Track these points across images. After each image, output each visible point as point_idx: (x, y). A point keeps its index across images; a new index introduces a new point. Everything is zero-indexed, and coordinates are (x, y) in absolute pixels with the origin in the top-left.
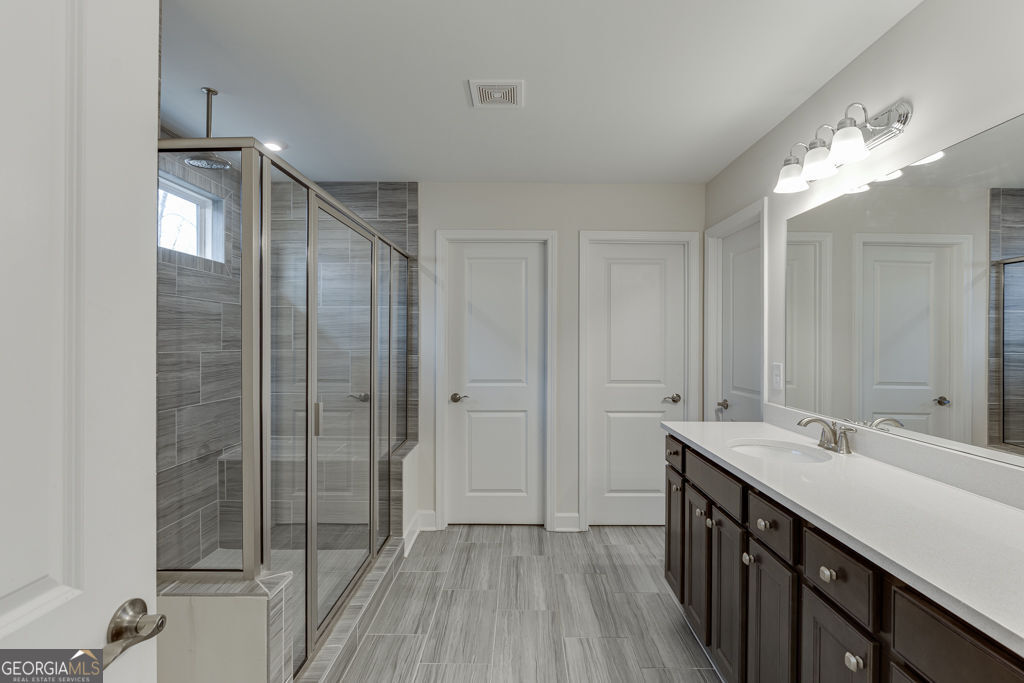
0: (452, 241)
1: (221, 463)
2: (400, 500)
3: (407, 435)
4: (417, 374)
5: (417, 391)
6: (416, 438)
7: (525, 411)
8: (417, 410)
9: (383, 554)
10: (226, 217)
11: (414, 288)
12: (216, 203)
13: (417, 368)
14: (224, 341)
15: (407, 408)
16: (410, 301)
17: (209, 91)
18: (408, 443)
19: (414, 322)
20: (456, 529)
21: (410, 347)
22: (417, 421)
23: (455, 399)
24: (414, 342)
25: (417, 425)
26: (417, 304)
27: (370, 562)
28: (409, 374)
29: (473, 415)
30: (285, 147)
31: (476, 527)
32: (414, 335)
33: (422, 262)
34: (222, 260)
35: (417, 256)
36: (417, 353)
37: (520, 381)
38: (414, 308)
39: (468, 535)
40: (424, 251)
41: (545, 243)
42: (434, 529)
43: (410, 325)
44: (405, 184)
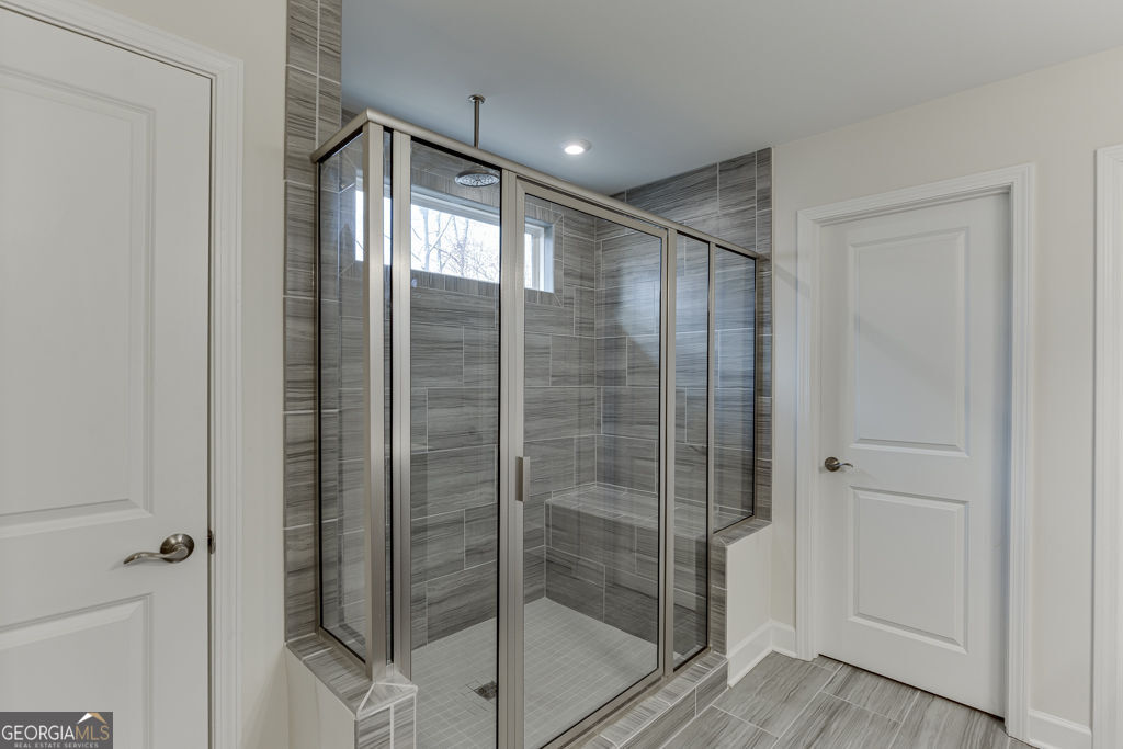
0: (826, 222)
1: (548, 506)
2: (722, 601)
3: (754, 509)
4: (769, 424)
5: (769, 448)
6: (767, 515)
7: (964, 503)
8: (769, 476)
9: (685, 674)
10: (556, 243)
11: (766, 300)
12: (547, 229)
13: (770, 415)
14: (553, 376)
15: (754, 472)
16: (760, 321)
17: (476, 98)
18: (756, 521)
19: (766, 349)
20: (829, 666)
21: (759, 385)
22: (770, 492)
23: (832, 465)
24: (766, 378)
25: (769, 498)
26: (770, 323)
27: (660, 679)
28: (758, 423)
29: (863, 495)
30: (588, 148)
31: (864, 675)
32: (766, 368)
33: (777, 262)
34: (551, 290)
35: (770, 254)
36: (769, 394)
37: (953, 447)
38: (766, 329)
39: (847, 681)
40: (780, 245)
41: (1007, 192)
42: (793, 655)
43: (760, 353)
44: (753, 155)
